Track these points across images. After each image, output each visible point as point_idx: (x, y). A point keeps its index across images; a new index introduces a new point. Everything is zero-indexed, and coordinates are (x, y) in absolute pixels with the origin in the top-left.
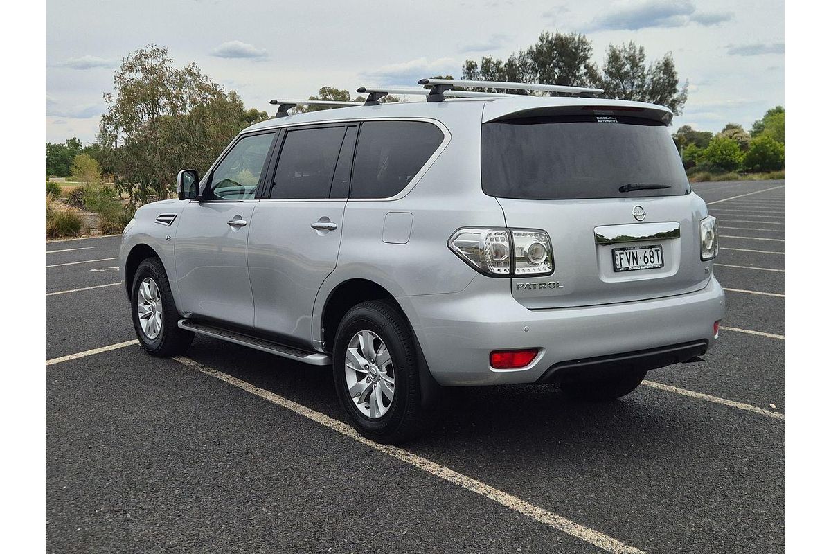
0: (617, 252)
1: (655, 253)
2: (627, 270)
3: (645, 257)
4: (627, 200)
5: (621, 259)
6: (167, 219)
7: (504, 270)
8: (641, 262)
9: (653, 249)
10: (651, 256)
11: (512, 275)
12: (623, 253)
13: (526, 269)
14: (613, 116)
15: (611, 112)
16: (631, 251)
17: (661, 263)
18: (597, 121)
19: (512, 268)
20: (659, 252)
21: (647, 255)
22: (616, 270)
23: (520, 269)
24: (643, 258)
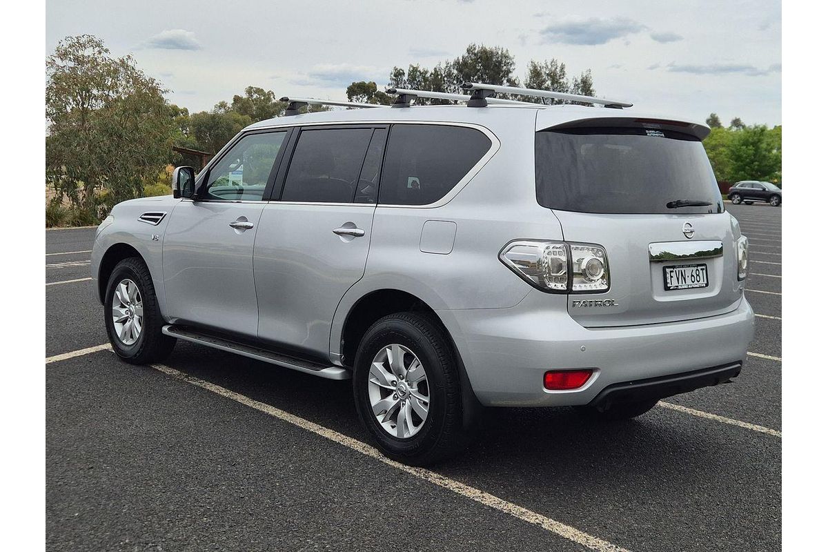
0: (668, 270)
1: (701, 271)
2: (676, 288)
3: (692, 276)
4: (674, 216)
5: (671, 277)
6: (155, 218)
7: (561, 286)
8: (689, 281)
9: (699, 268)
10: (697, 275)
11: (569, 291)
12: (672, 271)
13: (583, 285)
14: (661, 131)
15: (658, 126)
16: (680, 269)
17: (705, 282)
18: (646, 134)
19: (570, 284)
20: (704, 271)
21: (694, 274)
22: (667, 288)
23: (578, 285)
24: (690, 277)
